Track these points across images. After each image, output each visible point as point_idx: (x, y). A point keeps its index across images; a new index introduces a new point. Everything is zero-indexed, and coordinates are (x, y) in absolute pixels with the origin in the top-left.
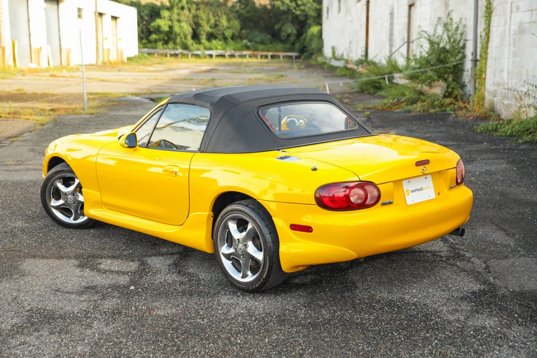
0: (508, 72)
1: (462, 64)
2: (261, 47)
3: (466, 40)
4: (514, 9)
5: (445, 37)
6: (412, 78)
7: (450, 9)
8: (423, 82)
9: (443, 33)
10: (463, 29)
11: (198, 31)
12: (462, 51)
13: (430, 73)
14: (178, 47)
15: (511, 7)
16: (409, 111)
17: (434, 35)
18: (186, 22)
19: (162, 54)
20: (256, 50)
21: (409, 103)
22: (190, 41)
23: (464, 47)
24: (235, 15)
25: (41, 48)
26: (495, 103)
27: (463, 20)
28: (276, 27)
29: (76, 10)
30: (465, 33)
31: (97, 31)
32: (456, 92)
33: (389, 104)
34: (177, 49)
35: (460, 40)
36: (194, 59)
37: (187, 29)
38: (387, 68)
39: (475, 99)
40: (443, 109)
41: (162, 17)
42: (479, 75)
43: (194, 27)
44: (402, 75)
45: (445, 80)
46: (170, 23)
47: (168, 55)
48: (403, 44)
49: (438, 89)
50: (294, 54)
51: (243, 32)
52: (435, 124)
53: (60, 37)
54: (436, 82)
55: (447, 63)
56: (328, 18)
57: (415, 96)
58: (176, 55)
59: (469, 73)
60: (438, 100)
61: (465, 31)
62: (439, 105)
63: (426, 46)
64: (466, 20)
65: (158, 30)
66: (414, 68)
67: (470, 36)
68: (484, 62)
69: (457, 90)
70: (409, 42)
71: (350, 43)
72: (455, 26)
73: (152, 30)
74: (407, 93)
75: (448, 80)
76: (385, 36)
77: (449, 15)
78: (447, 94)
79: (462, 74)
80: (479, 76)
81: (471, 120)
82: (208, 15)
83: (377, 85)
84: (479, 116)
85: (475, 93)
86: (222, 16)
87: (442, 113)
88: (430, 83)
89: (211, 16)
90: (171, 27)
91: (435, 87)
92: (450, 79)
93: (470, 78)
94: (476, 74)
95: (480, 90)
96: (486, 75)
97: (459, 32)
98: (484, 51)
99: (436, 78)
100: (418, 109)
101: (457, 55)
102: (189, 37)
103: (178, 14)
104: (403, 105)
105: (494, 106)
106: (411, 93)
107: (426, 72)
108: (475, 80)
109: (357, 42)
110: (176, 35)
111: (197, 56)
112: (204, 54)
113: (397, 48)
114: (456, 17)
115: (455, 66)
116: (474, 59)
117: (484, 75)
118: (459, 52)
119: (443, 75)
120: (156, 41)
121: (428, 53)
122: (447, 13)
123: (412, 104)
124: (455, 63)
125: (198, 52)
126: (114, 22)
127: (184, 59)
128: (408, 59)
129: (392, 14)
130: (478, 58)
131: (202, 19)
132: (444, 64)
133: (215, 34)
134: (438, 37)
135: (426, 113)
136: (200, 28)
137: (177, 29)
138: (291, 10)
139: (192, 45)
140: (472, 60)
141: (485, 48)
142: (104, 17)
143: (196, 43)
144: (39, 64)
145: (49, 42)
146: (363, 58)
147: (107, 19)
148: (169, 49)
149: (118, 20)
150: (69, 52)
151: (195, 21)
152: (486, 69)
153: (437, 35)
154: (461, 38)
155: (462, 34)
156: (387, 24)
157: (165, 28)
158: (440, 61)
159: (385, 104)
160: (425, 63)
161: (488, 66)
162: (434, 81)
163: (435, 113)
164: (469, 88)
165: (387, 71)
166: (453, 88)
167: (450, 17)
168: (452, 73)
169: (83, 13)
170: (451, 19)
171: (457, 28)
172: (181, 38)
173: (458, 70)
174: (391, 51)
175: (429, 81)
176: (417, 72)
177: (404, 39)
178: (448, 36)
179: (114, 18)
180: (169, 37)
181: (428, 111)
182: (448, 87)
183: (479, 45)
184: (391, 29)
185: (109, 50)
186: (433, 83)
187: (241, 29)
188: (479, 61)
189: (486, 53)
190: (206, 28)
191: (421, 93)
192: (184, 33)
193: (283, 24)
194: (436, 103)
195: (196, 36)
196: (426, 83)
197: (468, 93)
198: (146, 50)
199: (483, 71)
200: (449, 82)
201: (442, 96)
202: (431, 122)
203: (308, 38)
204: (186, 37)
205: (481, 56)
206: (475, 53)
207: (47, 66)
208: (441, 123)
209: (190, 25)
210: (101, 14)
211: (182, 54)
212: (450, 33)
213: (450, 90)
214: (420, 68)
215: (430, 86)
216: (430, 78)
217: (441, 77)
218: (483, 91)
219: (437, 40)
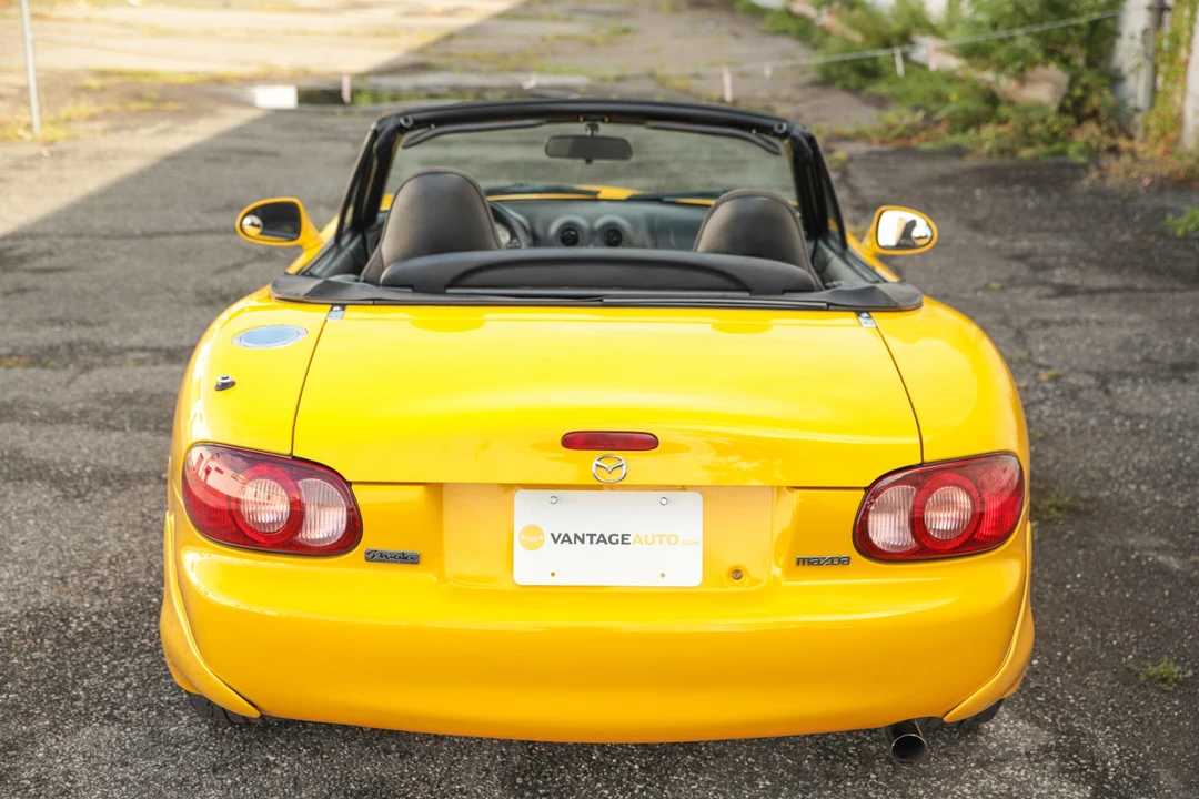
1: (1115, 18)
6: (971, 52)
8: (1001, 67)
13: (1023, 40)
16: (958, 152)
21: (959, 126)
32: (1095, 100)
33: (900, 129)
38: (897, 17)
39: (1152, 122)
40: (1058, 146)
42: (1169, 51)
44: (939, 43)
45: (1065, 62)
49: (1043, 89)
52: (1038, 200)
54: (1040, 70)
55: (1075, 14)
57: (974, 105)
59: (1138, 44)
60: (1044, 121)
62: (1046, 134)
66: (974, 26)
68: (1187, 13)
69: (1101, 94)
74: (954, 97)
75: (1073, 62)
78: (1069, 103)
79: (1112, 45)
80: (1169, 53)
81: (1147, 189)
83: (869, 65)
84: (1168, 178)
87: (1053, 160)
88: (1022, 70)
91: (1035, 81)
92: (1080, 61)
93: (1141, 59)
94: (1158, 50)
95: (1168, 97)
96: (1190, 51)
99: (1039, 55)
100: (987, 146)
104: (942, 130)
106: (963, 96)
107: (1012, 38)
108: (1155, 67)
115: (1095, 24)
116: (1156, 6)
117: (1183, 53)
119: (1059, 46)
123: (965, 130)
124: (1096, 15)
130: (1169, 1)
132: (1062, 17)
135: (1007, 161)
140: (1150, 8)
152: (1192, 31)
159: (890, 127)
160: (1010, 11)
162: (1034, 64)
163: (1035, 158)
164: (1136, 88)
165: (897, 26)
166: (1086, 88)
168: (1083, 42)
173: (1100, 36)
175: (1019, 64)
176: (986, 38)
181: (1012, 152)
182: (1073, 83)
186: (1030, 73)
188: (1169, 9)
191: (992, 99)
194: (1037, 128)
196: (1010, 70)
197: (1131, 103)
199: (1181, 41)
200: (1076, 67)
201: (1054, 107)
202: (1025, 194)
208: (1056, 196)
213: (1078, 92)
214: (994, 26)
215: (1021, 78)
216: (1021, 55)
217: (1053, 50)
218: (1178, 98)
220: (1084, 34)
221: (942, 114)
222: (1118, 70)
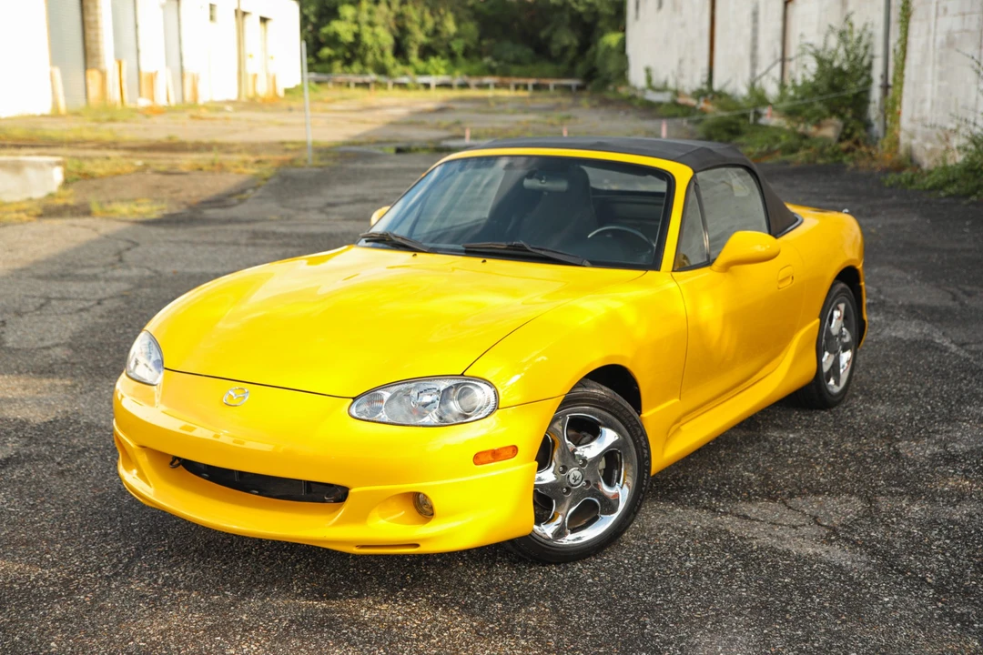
1: (867, 92)
2: (516, 69)
3: (873, 57)
4: (941, 11)
5: (841, 51)
6: (791, 113)
8: (807, 119)
9: (839, 46)
10: (867, 38)
11: (404, 42)
12: (866, 73)
13: (818, 106)
14: (369, 70)
15: (937, 9)
16: (786, 164)
17: (824, 50)
18: (384, 26)
19: (340, 84)
20: (506, 74)
21: (787, 151)
22: (390, 60)
23: (870, 67)
24: (469, 12)
25: (156, 73)
26: (914, 149)
28: (543, 34)
29: (208, 7)
30: (870, 44)
32: (857, 135)
34: (367, 74)
35: (863, 57)
36: (398, 92)
37: (386, 39)
38: (749, 99)
39: (885, 144)
40: (838, 158)
41: (342, 16)
43: (398, 34)
44: (774, 111)
45: (841, 116)
46: (355, 28)
47: (352, 85)
48: (774, 64)
49: (830, 131)
50: (573, 82)
51: (485, 43)
53: (181, 54)
54: (828, 121)
55: (844, 91)
56: (637, 17)
57: (795, 141)
58: (366, 85)
59: (877, 105)
60: (830, 146)
61: (873, 44)
62: (831, 153)
63: (813, 65)
64: (873, 26)
65: (334, 40)
66: (794, 99)
67: (878, 50)
68: (899, 88)
69: (860, 132)
70: (783, 60)
71: (681, 61)
72: (856, 35)
73: (322, 39)
74: (783, 138)
75: (845, 116)
76: (743, 50)
77: (847, 19)
78: (843, 137)
79: (867, 107)
80: (891, 108)
81: (878, 172)
82: (423, 13)
83: (733, 127)
84: (890, 167)
85: (885, 135)
86: (446, 15)
87: (835, 165)
88: (819, 121)
89: (427, 16)
90: (357, 36)
91: (825, 126)
92: (849, 115)
93: (879, 114)
94: (886, 107)
95: (892, 129)
96: (901, 107)
97: (863, 44)
98: (899, 71)
99: (826, 112)
100: (801, 159)
101: (859, 78)
102: (389, 53)
103: (370, 12)
104: (777, 154)
105: (912, 152)
106: (788, 137)
107: (812, 104)
108: (885, 116)
109: (693, 61)
110: (366, 49)
111: (402, 86)
112: (414, 82)
113: (764, 69)
114: (858, 23)
115: (856, 96)
116: (884, 85)
117: (898, 108)
118: (862, 74)
119: (837, 109)
120: (330, 60)
121: (815, 76)
122: (844, 16)
123: (790, 153)
124: (856, 91)
125: (405, 80)
126: (264, 26)
127: (381, 92)
128: (782, 86)
129: (755, 14)
130: (891, 82)
131: (411, 20)
132: (838, 92)
133: (433, 47)
134: (830, 53)
135: (812, 165)
136: (409, 37)
137: (367, 38)
138: (570, 4)
139: (395, 66)
140: (881, 87)
141: (901, 67)
142: (247, 18)
143: (402, 63)
144: (152, 99)
145: (168, 62)
146: (705, 87)
147: (252, 22)
148: (353, 73)
149: (269, 24)
150: (195, 80)
151: (400, 24)
152: (901, 97)
153: (828, 48)
154: (866, 54)
155: (866, 47)
156: (748, 31)
157: (348, 37)
158: (834, 88)
160: (811, 90)
161: (904, 94)
162: (824, 117)
164: (877, 127)
166: (852, 129)
167: (849, 21)
168: (851, 106)
169: (218, 13)
170: (851, 25)
171: (860, 39)
172: (375, 55)
173: (861, 100)
174: (753, 74)
175: (817, 118)
176: (799, 105)
177: (775, 56)
178: (846, 50)
179: (264, 20)
180: (353, 53)
181: (814, 162)
182: (845, 127)
183: (892, 63)
184: (755, 40)
185: (255, 76)
186: (823, 122)
187: (481, 38)
188: (891, 87)
189: (902, 75)
190: (420, 37)
191: (805, 136)
192: (380, 45)
193: (555, 29)
194: (827, 150)
195: (400, 51)
196: (813, 120)
197: (876, 135)
198: (313, 75)
199: (896, 102)
200: (847, 118)
201: (835, 139)
203: (600, 54)
204: (382, 53)
205: (894, 80)
206: (885, 76)
207: (166, 103)
209: (391, 31)
210: (245, 13)
211: (376, 82)
212: (849, 47)
213: (848, 131)
214: (802, 98)
215: (818, 125)
216: (818, 113)
217: (834, 111)
218: (896, 131)
219: (829, 57)
220: (851, 101)
221: (777, 146)
222: (870, 120)
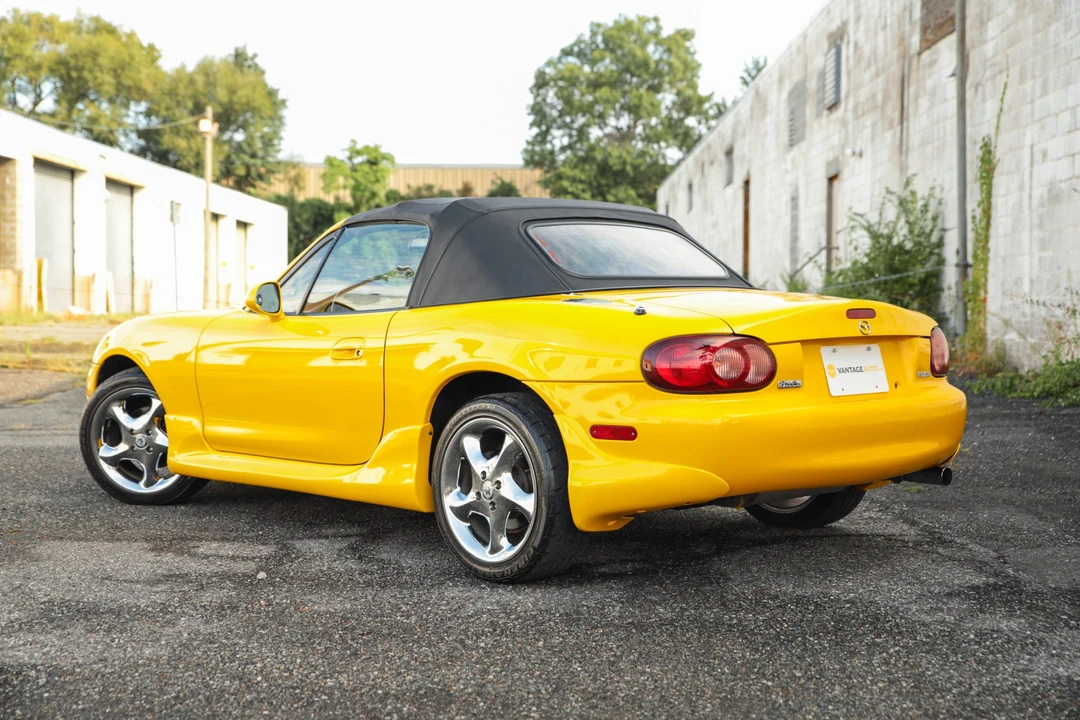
0: (1032, 282)
1: (938, 275)
3: (944, 230)
4: (1038, 157)
5: (902, 225)
7: (910, 172)
9: (898, 218)
10: (937, 208)
12: (936, 251)
15: (1032, 155)
17: (880, 223)
23: (940, 244)
25: (94, 276)
26: (1008, 347)
27: (937, 191)
29: (169, 204)
30: (941, 216)
31: (206, 247)
35: (932, 231)
39: (967, 340)
42: (972, 293)
53: (132, 258)
59: (953, 292)
61: (943, 213)
63: (865, 242)
64: (942, 190)
67: (952, 220)
68: (982, 267)
70: (829, 248)
72: (920, 203)
77: (907, 184)
79: (939, 295)
80: (972, 295)
85: (966, 330)
92: (915, 305)
93: (956, 303)
94: (966, 293)
95: (975, 324)
96: (986, 292)
97: (930, 214)
98: (982, 244)
101: (927, 260)
105: (1005, 351)
108: (965, 304)
113: (807, 258)
115: (924, 282)
116: (961, 263)
117: (982, 293)
118: (931, 253)
119: (899, 297)
121: (867, 255)
122: (904, 181)
124: (923, 276)
126: (241, 232)
128: (829, 275)
130: (970, 260)
134: (887, 225)
140: (957, 265)
141: (984, 239)
142: (221, 221)
144: (88, 307)
145: (111, 265)
147: (228, 224)
149: (250, 229)
150: (148, 287)
152: (986, 280)
153: (885, 221)
154: (934, 227)
155: (934, 219)
156: (786, 221)
158: (893, 268)
161: (989, 275)
164: (955, 324)
167: (911, 188)
168: (918, 294)
169: (181, 213)
170: (913, 193)
171: (926, 207)
173: (929, 288)
178: (908, 222)
179: (242, 225)
183: (971, 236)
184: (795, 227)
188: (971, 266)
189: (986, 249)
197: (953, 331)
199: (980, 286)
205: (975, 256)
206: (962, 251)
207: (105, 312)
210: (216, 217)
212: (911, 218)
218: (981, 325)
219: (886, 231)
220: (917, 288)
